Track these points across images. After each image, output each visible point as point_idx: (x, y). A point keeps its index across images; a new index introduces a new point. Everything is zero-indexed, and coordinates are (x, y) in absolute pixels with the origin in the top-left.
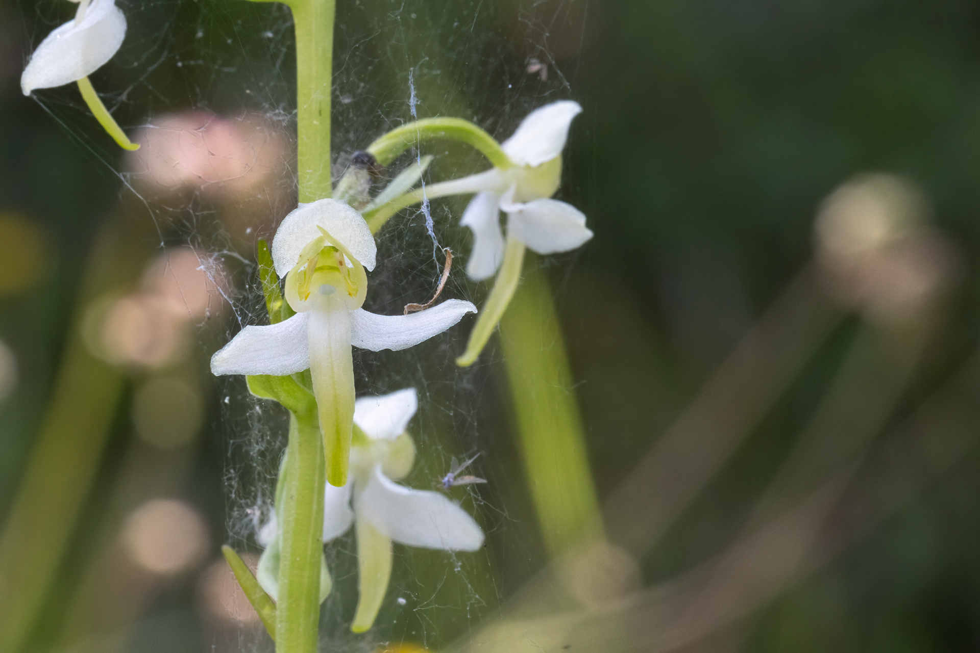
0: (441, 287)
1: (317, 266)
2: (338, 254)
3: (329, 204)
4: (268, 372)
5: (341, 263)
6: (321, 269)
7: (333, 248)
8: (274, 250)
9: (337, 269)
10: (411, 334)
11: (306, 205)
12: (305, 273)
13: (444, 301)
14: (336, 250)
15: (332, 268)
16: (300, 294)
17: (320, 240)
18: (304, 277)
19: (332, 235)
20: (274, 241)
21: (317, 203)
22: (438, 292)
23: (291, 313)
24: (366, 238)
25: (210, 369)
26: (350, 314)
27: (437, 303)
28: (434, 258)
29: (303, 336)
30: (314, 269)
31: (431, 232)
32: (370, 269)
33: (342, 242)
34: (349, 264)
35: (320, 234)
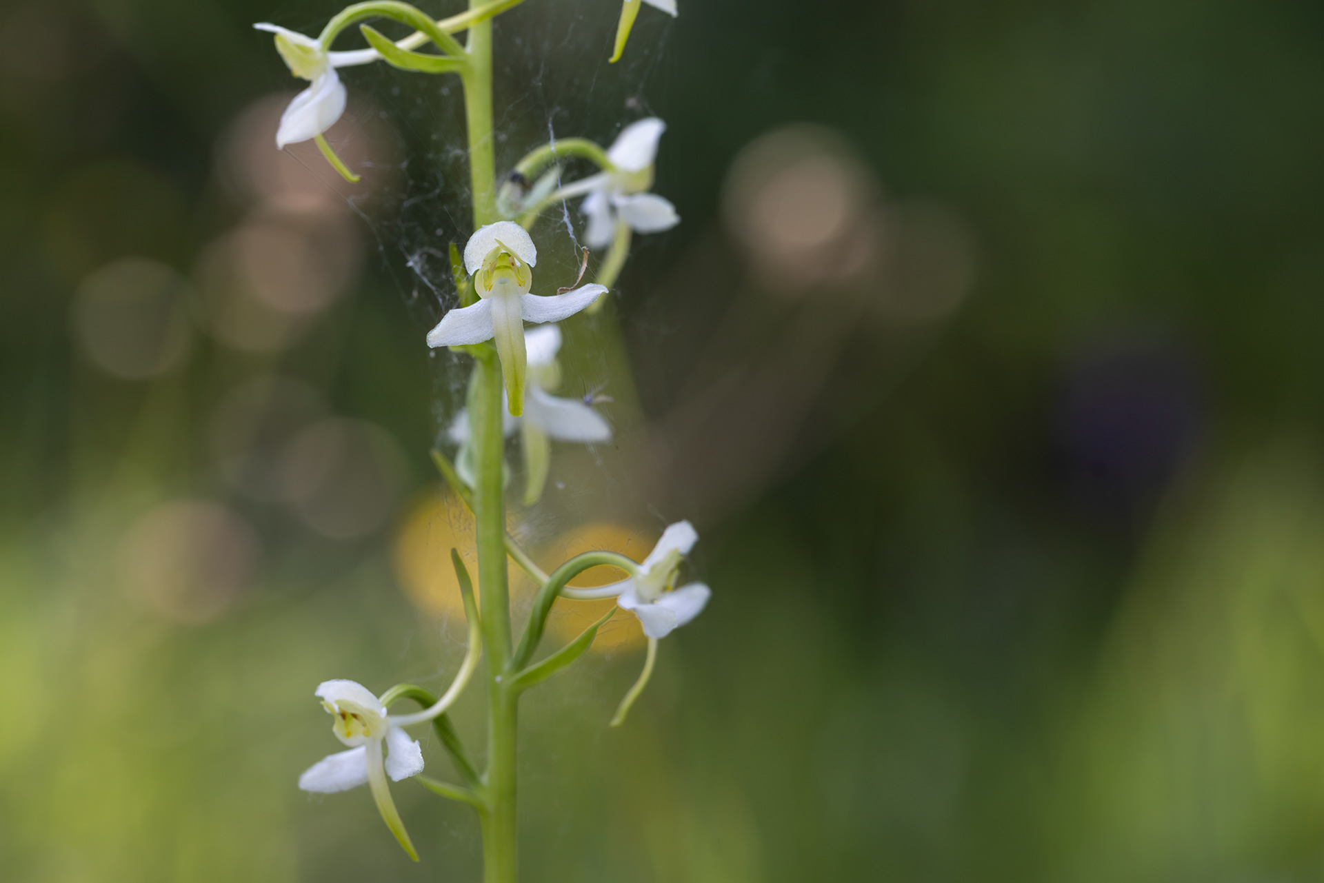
0: (582, 274)
1: (497, 266)
2: (510, 258)
3: (503, 224)
4: (466, 343)
5: (513, 264)
6: (499, 268)
7: (507, 253)
8: (465, 256)
9: (510, 268)
10: (563, 310)
11: (487, 226)
12: (488, 271)
13: (584, 285)
14: (510, 256)
15: (506, 267)
16: (485, 287)
17: (498, 249)
18: (488, 274)
19: (505, 244)
20: (465, 251)
21: (495, 224)
22: (580, 278)
23: (478, 298)
24: (529, 245)
25: (426, 343)
26: (520, 297)
27: (580, 286)
28: (576, 254)
29: (488, 313)
30: (494, 268)
31: (572, 236)
32: (533, 265)
33: (512, 248)
34: (518, 264)
35: (497, 245)
